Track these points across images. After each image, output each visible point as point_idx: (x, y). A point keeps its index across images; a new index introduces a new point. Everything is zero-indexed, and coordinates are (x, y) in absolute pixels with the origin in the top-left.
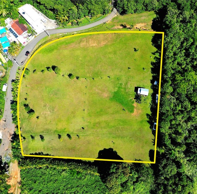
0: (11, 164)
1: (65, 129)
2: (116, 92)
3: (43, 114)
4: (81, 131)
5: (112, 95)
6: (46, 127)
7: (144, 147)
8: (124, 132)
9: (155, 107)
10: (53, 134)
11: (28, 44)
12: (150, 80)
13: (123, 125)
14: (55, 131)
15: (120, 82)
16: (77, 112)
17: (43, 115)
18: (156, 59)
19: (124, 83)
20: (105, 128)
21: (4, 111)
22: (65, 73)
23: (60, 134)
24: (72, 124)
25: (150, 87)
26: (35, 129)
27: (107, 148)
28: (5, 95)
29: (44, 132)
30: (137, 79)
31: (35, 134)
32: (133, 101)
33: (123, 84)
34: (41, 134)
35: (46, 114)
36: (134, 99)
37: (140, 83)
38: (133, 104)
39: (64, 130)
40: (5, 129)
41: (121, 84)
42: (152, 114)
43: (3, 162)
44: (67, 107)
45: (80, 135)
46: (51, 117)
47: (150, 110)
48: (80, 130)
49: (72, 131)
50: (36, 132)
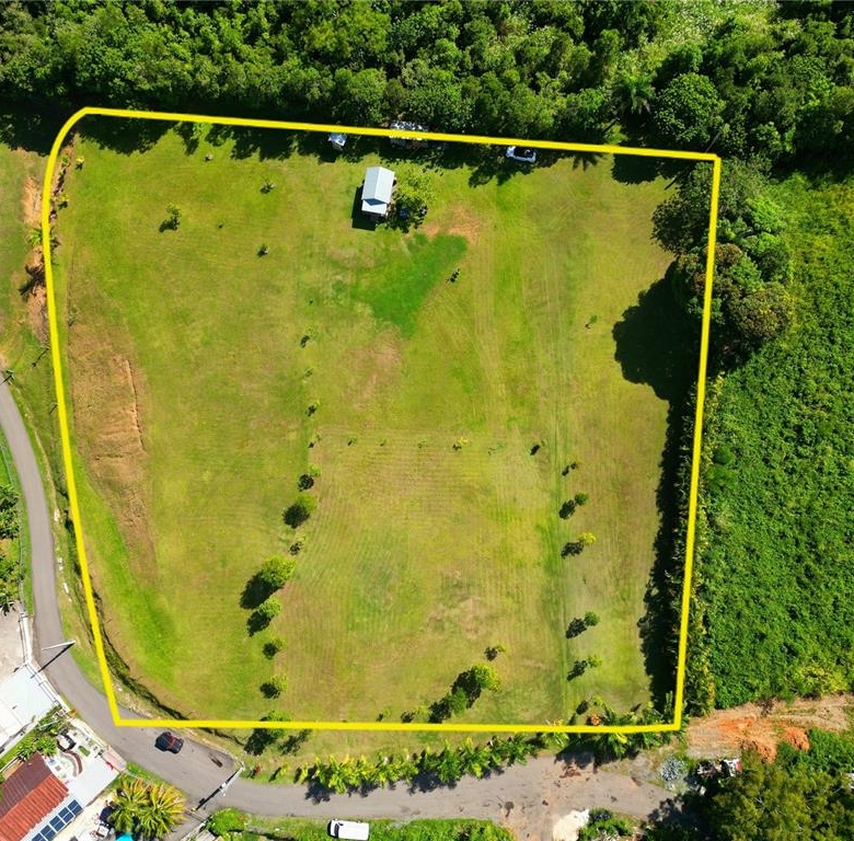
0: (695, 754)
1: (538, 526)
2: (374, 309)
3: (476, 632)
4: (548, 458)
5: (387, 327)
6: (532, 613)
7: (603, 200)
8: (546, 277)
9: (440, 151)
10: (560, 579)
11: (116, 749)
12: (320, 163)
13: (520, 280)
14: (549, 568)
15: (331, 292)
16: (466, 479)
17: (483, 630)
18: (219, 138)
19: (337, 274)
20: (531, 358)
21: (464, 818)
22: (284, 541)
23: (560, 549)
24: (517, 496)
25: (353, 166)
26: (542, 662)
27: (612, 347)
28: (387, 823)
29: (553, 618)
30: (316, 217)
31: (564, 659)
32: (416, 236)
33: (339, 277)
34: (563, 633)
35: (476, 618)
36: (408, 235)
37: (335, 206)
38: (430, 241)
39: (543, 531)
40: (544, 803)
41: (339, 287)
42: (470, 164)
43: (685, 789)
44: (444, 523)
45: (562, 461)
46: (491, 591)
47: (453, 168)
48: (541, 462)
49: (546, 496)
50: (554, 655)
